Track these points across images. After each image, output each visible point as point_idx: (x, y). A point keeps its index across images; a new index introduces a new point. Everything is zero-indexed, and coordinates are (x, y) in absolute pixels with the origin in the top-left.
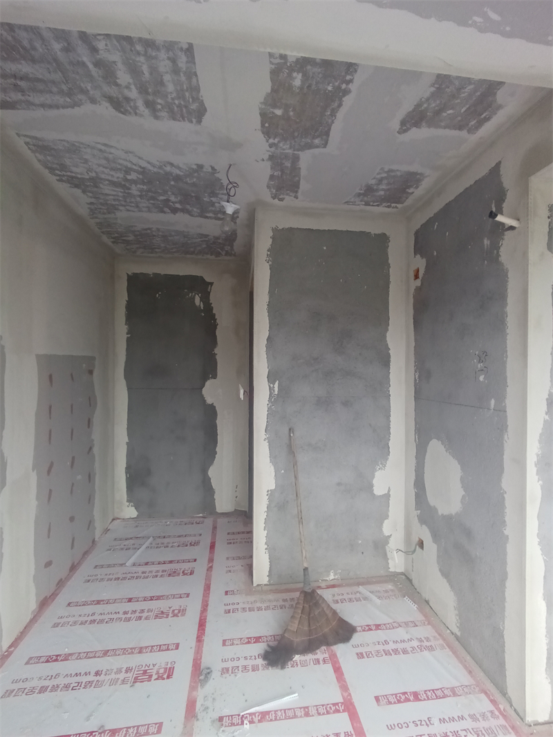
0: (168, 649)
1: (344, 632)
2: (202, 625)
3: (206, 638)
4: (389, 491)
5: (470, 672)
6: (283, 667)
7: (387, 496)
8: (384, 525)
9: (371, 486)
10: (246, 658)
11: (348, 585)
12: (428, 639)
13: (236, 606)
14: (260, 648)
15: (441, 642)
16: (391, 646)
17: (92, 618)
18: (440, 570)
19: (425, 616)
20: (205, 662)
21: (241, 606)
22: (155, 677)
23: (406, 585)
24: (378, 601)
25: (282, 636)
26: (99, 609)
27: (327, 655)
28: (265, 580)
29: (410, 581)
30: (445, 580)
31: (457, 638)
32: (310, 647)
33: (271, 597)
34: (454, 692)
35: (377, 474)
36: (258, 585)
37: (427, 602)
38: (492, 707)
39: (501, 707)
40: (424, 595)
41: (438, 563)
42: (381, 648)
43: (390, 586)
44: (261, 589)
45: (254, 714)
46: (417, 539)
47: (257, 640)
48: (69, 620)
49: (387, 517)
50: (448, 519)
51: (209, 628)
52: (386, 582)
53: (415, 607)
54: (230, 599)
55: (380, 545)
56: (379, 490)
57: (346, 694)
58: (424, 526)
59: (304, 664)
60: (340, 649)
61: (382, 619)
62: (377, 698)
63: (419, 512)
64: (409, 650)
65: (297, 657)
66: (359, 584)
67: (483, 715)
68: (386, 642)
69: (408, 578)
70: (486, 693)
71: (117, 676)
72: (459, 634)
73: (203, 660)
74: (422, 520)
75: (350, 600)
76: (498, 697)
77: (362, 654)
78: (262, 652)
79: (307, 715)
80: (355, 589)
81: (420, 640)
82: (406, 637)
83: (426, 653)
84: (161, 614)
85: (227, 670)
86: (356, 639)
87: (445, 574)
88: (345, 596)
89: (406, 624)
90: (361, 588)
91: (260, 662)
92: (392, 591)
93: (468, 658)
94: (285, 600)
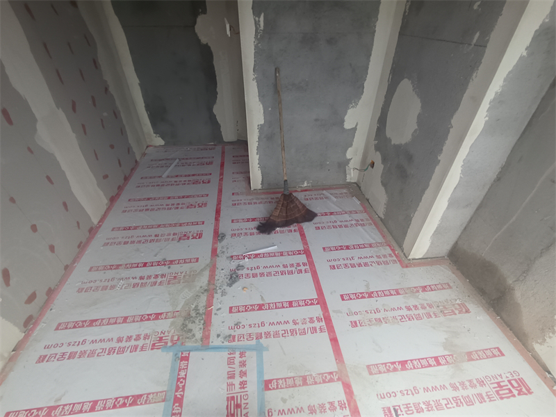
0: (197, 224)
1: (309, 216)
2: (218, 212)
3: (221, 219)
4: (356, 126)
5: (384, 237)
6: (269, 234)
7: (354, 129)
8: (348, 151)
9: (343, 121)
10: (246, 229)
11: (316, 190)
12: (362, 220)
13: (240, 202)
14: (256, 224)
15: (371, 221)
16: (339, 223)
17: (147, 208)
18: (382, 182)
19: (364, 208)
20: (221, 230)
21: (243, 201)
22: (191, 237)
23: (356, 190)
24: (335, 199)
25: (269, 218)
26: (150, 202)
27: (297, 228)
28: (260, 187)
29: (360, 188)
30: (383, 188)
31: (381, 220)
32: (286, 224)
33: (263, 196)
34: (371, 246)
35: (350, 112)
36: (255, 190)
37: (368, 200)
38: (391, 252)
39: (396, 252)
40: (366, 196)
41: (382, 177)
42: (331, 224)
43: (345, 191)
44: (256, 192)
45: (251, 255)
46: (371, 161)
47: (254, 220)
48: (132, 208)
49: (351, 145)
50: (398, 148)
51: (222, 213)
52: (342, 188)
53: (359, 203)
54: (235, 197)
55: (343, 165)
56: (348, 125)
57: (305, 247)
58: (378, 153)
59: (281, 232)
60: (305, 225)
61: (335, 209)
62: (324, 249)
63: (376, 142)
64: (349, 225)
65: (278, 229)
66: (323, 189)
67: (385, 256)
68: (336, 222)
69: (358, 186)
70: (390, 246)
71: (168, 237)
72: (383, 218)
73: (220, 230)
74: (377, 148)
75: (316, 199)
76: (396, 247)
77: (319, 227)
78: (256, 226)
79: (282, 255)
80: (321, 192)
81: (358, 221)
82: (349, 219)
83: (359, 227)
84: (191, 206)
85: (235, 235)
86: (316, 220)
87: (384, 184)
88: (313, 196)
89: (351, 212)
90: (324, 192)
91: (255, 231)
92: (346, 193)
93: (385, 229)
94: (272, 199)
